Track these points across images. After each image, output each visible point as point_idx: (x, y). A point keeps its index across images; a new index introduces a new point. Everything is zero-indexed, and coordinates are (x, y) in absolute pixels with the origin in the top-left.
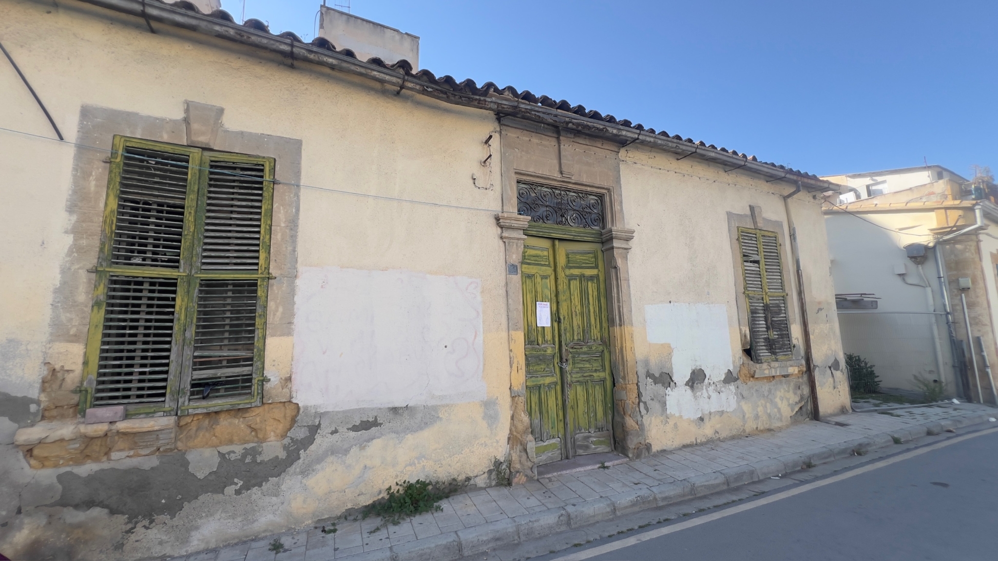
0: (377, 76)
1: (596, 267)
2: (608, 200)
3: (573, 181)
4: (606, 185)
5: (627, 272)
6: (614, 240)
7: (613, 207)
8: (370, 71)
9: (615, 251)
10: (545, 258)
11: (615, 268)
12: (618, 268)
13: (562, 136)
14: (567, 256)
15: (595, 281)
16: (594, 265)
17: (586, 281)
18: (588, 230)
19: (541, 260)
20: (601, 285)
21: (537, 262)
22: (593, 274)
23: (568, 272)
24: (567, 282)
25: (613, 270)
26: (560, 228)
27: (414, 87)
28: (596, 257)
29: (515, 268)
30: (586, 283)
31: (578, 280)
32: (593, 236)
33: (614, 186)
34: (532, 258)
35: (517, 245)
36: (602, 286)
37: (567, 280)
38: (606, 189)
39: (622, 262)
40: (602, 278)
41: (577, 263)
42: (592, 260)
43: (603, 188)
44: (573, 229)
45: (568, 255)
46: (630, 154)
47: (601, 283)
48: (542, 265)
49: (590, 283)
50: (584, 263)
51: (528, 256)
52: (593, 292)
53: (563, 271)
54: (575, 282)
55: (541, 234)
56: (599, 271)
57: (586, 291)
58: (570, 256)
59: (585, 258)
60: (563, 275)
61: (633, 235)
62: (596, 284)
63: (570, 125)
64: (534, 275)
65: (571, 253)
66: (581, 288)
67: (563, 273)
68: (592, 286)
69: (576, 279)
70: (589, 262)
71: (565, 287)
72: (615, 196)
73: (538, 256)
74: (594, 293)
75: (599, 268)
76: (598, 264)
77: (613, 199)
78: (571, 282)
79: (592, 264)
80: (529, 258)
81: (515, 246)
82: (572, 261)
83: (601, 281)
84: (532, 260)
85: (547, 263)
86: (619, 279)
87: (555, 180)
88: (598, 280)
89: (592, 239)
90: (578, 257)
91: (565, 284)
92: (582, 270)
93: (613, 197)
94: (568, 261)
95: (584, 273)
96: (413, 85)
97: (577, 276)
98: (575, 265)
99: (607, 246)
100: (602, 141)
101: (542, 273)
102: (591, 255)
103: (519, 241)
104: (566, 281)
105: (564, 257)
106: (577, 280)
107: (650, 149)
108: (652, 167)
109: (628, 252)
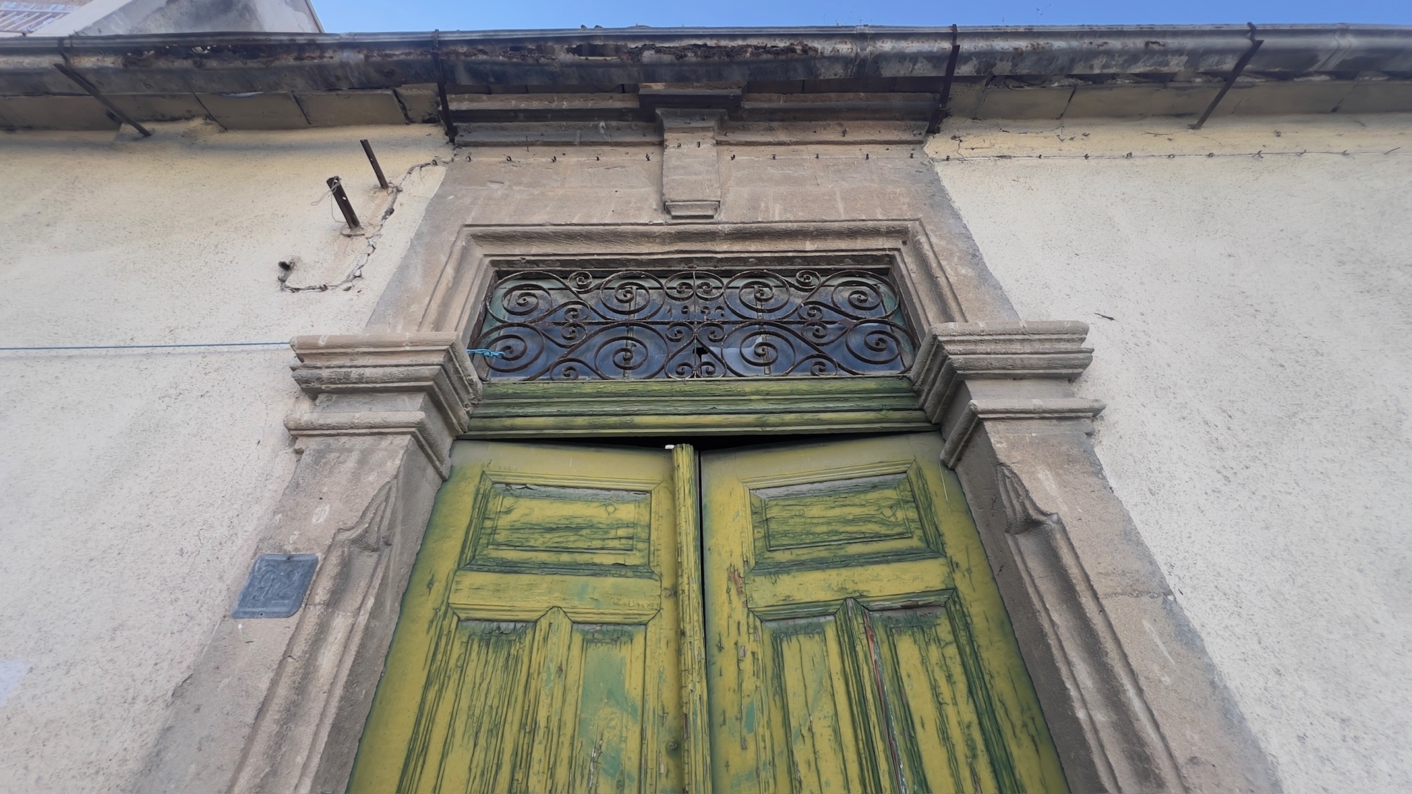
1: (933, 548)
2: (912, 266)
3: (727, 228)
4: (879, 215)
5: (1130, 536)
6: (971, 386)
7: (938, 273)
9: (999, 437)
10: (621, 532)
11: (1032, 524)
12: (1050, 523)
13: (671, 130)
14: (760, 514)
15: (944, 629)
16: (915, 542)
17: (881, 633)
18: (834, 383)
19: (597, 544)
20: (985, 655)
21: (565, 558)
22: (918, 587)
23: (765, 593)
24: (765, 653)
25: (1027, 544)
26: (677, 387)
27: (100, 64)
28: (920, 501)
29: (296, 577)
30: (885, 649)
31: (831, 633)
32: (874, 404)
33: (920, 216)
34: (539, 540)
35: (362, 462)
36: (995, 658)
37: (767, 638)
38: (890, 233)
39: (1063, 484)
40: (978, 606)
41: (813, 545)
42: (900, 515)
43: (875, 233)
44: (748, 387)
45: (766, 507)
46: (970, 141)
47: (982, 640)
48: (598, 571)
49: (907, 649)
50: (853, 539)
51: (513, 529)
52: (940, 705)
53: (740, 592)
54: (810, 645)
55: (581, 425)
56: (953, 566)
57: (892, 700)
58: (773, 512)
59: (857, 511)
60: (740, 614)
61: (1085, 346)
62: (952, 650)
63: (648, 56)
64: (536, 622)
65: (775, 498)
66: (853, 676)
67: (737, 603)
68: (924, 661)
69: (820, 630)
70: (884, 530)
71: (749, 684)
72: (935, 241)
73: (578, 529)
74: (950, 710)
75: (950, 552)
76: (940, 535)
77: (930, 254)
78: (790, 651)
79: (901, 536)
80: (515, 537)
81: (351, 463)
82: (785, 534)
83: (979, 623)
84: (533, 549)
85: (634, 559)
86: (1080, 587)
87: (648, 237)
88: (960, 623)
89: (871, 415)
90: (816, 511)
91: (747, 665)
92: (845, 573)
93: (926, 247)
94: (767, 536)
95: (861, 587)
96: (94, 59)
97: (821, 609)
98: (804, 554)
99: (954, 430)
100: (840, 125)
101: (586, 610)
102: (891, 494)
103: (385, 443)
104: (756, 646)
105: (746, 521)
106: (822, 633)
107: (1058, 122)
108: (1086, 157)
109: (1087, 434)
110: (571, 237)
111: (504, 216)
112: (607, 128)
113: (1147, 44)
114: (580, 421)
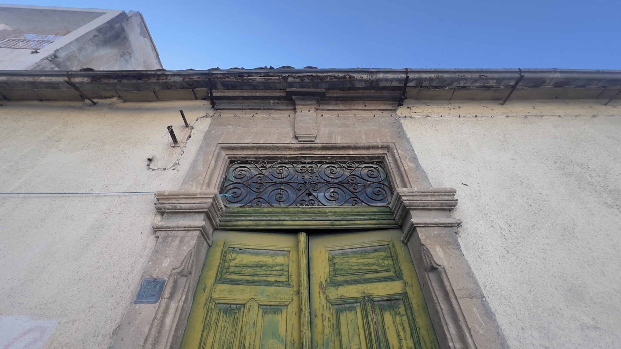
0: (44, 81)
1: (398, 276)
2: (391, 161)
3: (320, 145)
4: (379, 141)
5: (470, 274)
6: (412, 213)
7: (401, 165)
8: (37, 78)
9: (422, 234)
10: (278, 268)
11: (434, 269)
12: (440, 269)
13: (298, 105)
14: (332, 261)
15: (402, 310)
16: (391, 274)
17: (378, 311)
18: (361, 208)
19: (268, 273)
20: (417, 320)
21: (256, 278)
22: (392, 292)
23: (334, 293)
24: (333, 318)
25: (432, 276)
26: (300, 210)
27: (82, 81)
28: (394, 257)
29: (158, 288)
30: (379, 317)
31: (359, 310)
32: (376, 217)
33: (394, 141)
34: (246, 271)
35: (181, 241)
36: (421, 321)
37: (334, 312)
38: (383, 148)
39: (445, 253)
40: (415, 301)
41: (352, 274)
42: (386, 262)
43: (377, 148)
44: (327, 210)
45: (334, 259)
46: (414, 109)
47: (416, 314)
48: (269, 284)
49: (388, 317)
50: (368, 272)
51: (236, 267)
52: (400, 340)
53: (324, 293)
54: (350, 315)
55: (263, 225)
56: (406, 283)
57: (382, 338)
58: (337, 260)
59: (369, 261)
60: (324, 302)
61: (455, 197)
62: (405, 318)
63: (290, 79)
64: (245, 305)
65: (338, 255)
66: (367, 328)
67: (323, 297)
68: (394, 322)
69: (355, 309)
70: (379, 269)
71: (327, 331)
72: (399, 152)
73: (260, 267)
74: (404, 342)
75: (404, 278)
76: (401, 271)
77: (398, 157)
78: (343, 317)
79: (386, 271)
80: (237, 270)
81: (177, 242)
82: (341, 269)
83: (415, 307)
84: (244, 275)
85: (283, 279)
86: (451, 294)
87: (289, 148)
88: (409, 307)
89: (375, 222)
90: (353, 260)
91: (326, 323)
92: (364, 286)
93: (396, 154)
94: (335, 270)
95: (371, 292)
96: (80, 79)
97: (355, 301)
98: (349, 278)
99: (406, 229)
100: (364, 103)
101: (264, 300)
102: (382, 253)
103: (190, 234)
104: (329, 315)
105: (326, 264)
106: (355, 310)
107: (449, 102)
108: (459, 116)
109: (455, 233)
110: (259, 148)
111: (234, 140)
112: (274, 103)
113: (480, 76)
114: (262, 223)
